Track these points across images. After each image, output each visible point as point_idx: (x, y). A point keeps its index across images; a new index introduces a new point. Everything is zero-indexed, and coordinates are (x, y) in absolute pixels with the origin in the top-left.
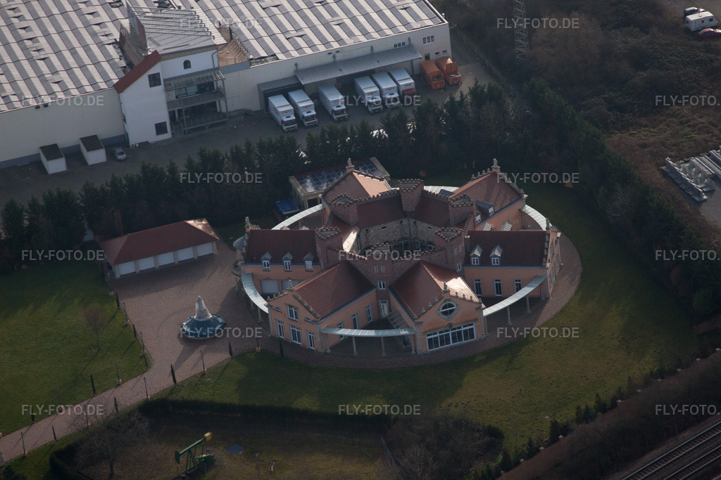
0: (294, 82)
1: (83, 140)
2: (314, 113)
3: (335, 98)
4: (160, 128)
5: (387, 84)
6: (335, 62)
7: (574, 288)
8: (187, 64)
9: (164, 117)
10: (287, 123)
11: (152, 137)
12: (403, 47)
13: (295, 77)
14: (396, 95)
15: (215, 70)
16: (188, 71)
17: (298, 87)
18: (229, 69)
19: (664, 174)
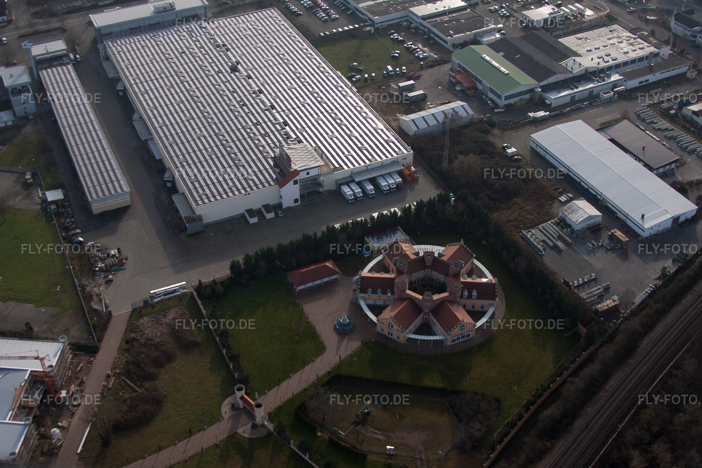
0: (351, 179)
1: (263, 206)
2: (362, 195)
3: (370, 187)
4: (296, 201)
5: (391, 181)
6: (367, 170)
7: (504, 306)
8: (308, 173)
9: (298, 197)
10: (351, 200)
11: (292, 204)
12: (394, 162)
13: (351, 176)
14: (395, 186)
15: (319, 175)
16: (308, 176)
17: (353, 181)
18: (325, 175)
19: (522, 238)
